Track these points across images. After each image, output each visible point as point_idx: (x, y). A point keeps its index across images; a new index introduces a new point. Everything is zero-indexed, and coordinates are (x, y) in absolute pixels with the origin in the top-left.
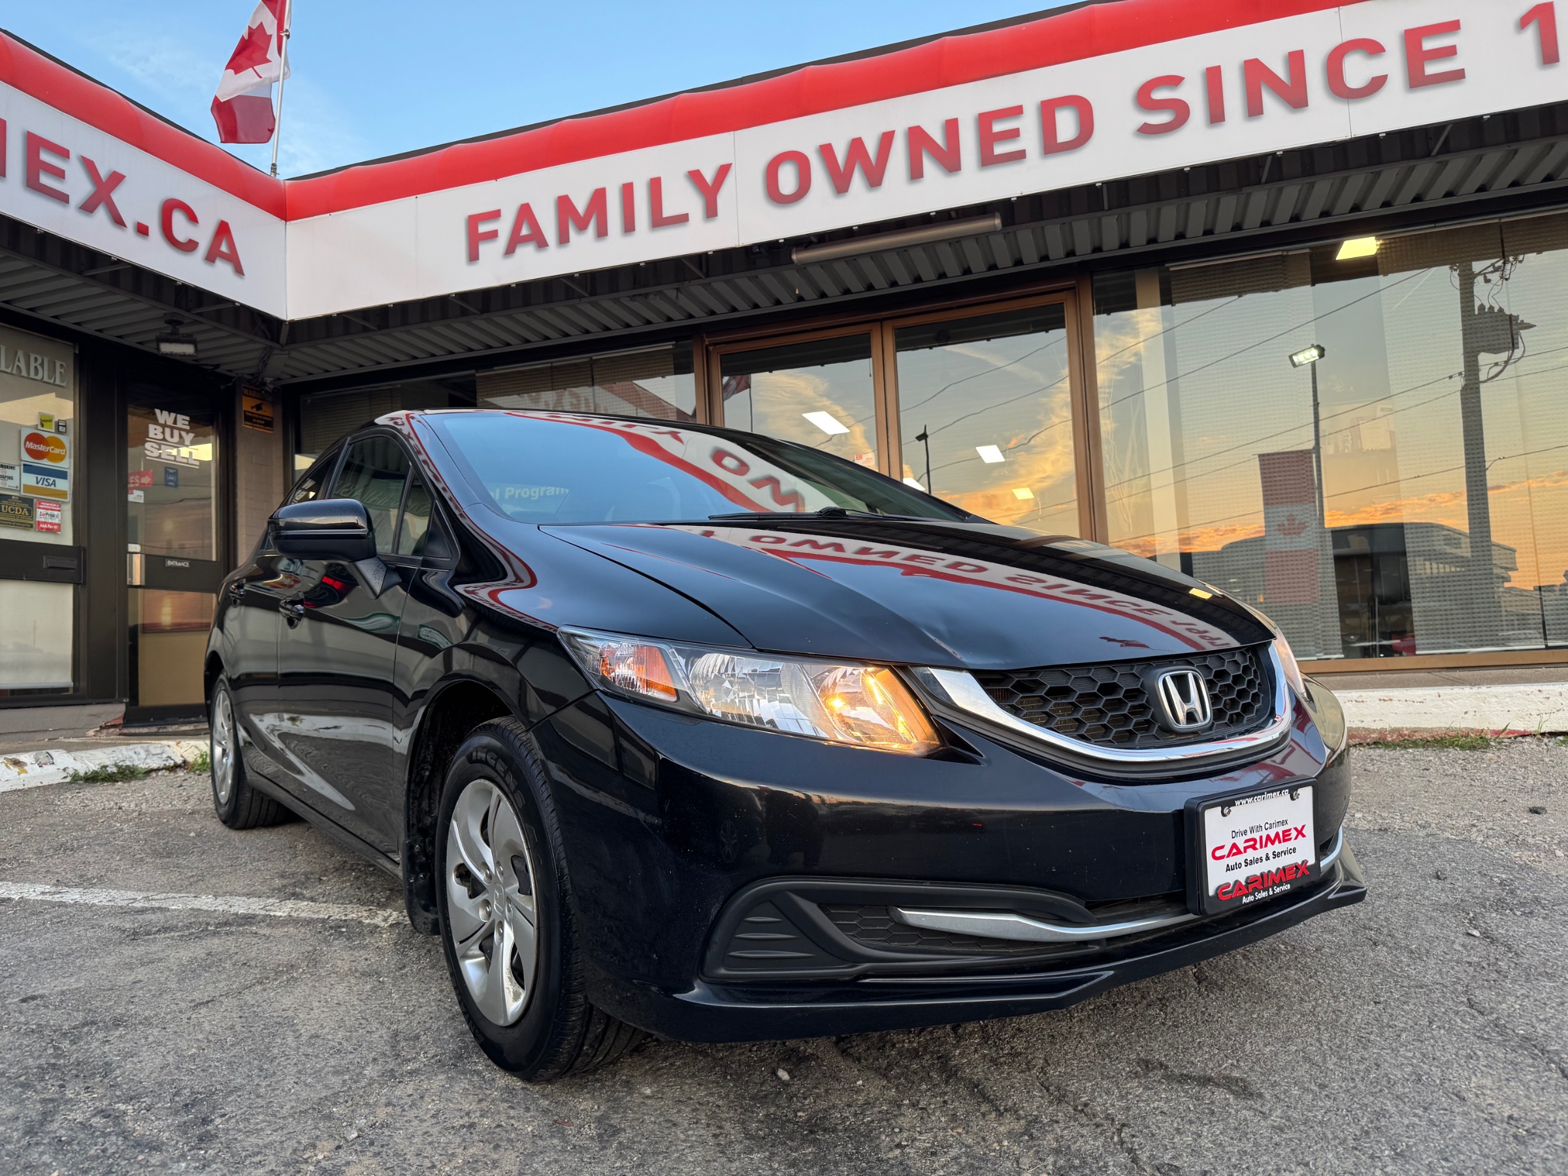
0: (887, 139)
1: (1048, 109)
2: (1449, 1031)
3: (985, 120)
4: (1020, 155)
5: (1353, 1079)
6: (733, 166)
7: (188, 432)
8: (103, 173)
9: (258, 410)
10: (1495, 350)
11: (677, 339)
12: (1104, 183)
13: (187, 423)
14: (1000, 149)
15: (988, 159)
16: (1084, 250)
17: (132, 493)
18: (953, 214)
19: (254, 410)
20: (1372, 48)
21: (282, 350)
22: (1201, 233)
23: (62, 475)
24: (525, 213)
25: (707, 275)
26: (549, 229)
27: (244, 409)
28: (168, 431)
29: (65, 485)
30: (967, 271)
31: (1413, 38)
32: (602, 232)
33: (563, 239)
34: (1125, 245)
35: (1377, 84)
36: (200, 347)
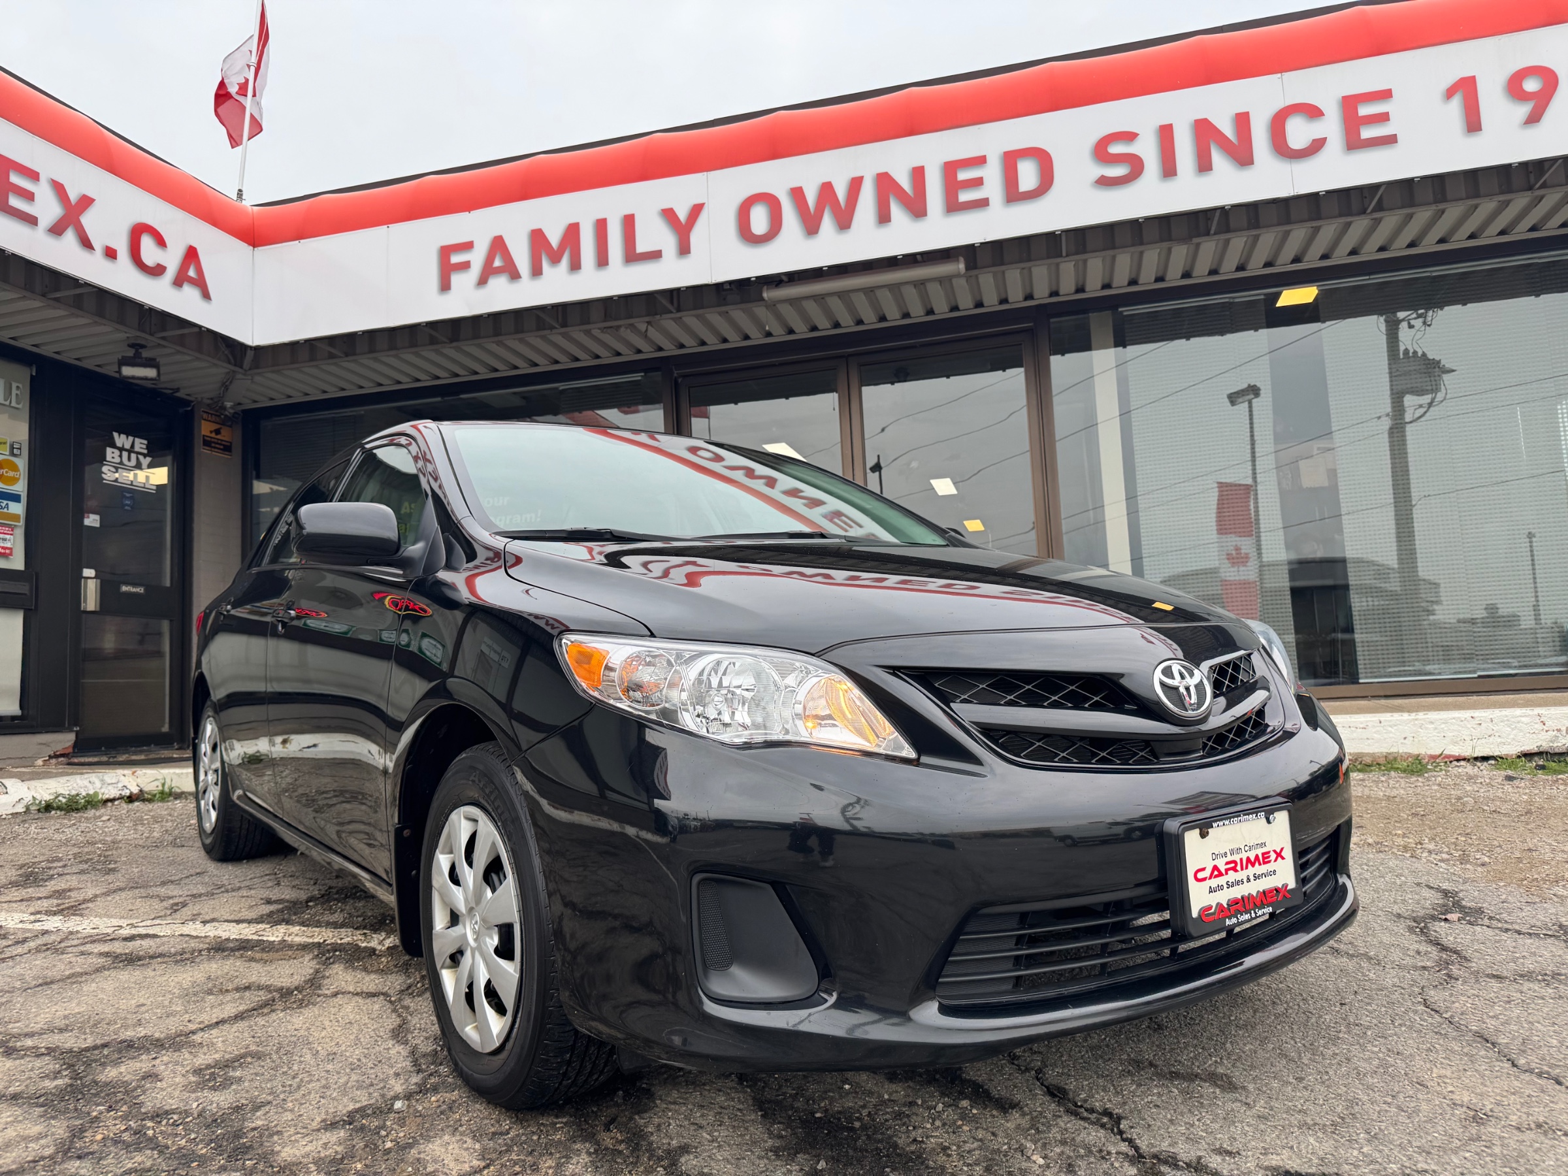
0: (856, 184)
1: (1010, 160)
2: (1411, 1028)
3: (950, 169)
4: (983, 203)
5: (1327, 1072)
6: (706, 206)
7: (145, 456)
8: (73, 196)
9: (217, 434)
10: (1419, 392)
11: (646, 371)
12: (1064, 231)
13: (144, 447)
14: (965, 196)
15: (953, 206)
16: (1041, 294)
17: (88, 517)
18: (919, 257)
19: (213, 435)
20: (1313, 112)
21: (245, 375)
22: (1153, 279)
23: (16, 498)
24: (498, 245)
25: (679, 310)
26: (522, 261)
27: (203, 433)
28: (125, 454)
29: (18, 508)
30: (930, 312)
31: (1349, 104)
32: (575, 266)
33: (537, 271)
34: (1080, 289)
35: (1317, 145)
36: (162, 369)
